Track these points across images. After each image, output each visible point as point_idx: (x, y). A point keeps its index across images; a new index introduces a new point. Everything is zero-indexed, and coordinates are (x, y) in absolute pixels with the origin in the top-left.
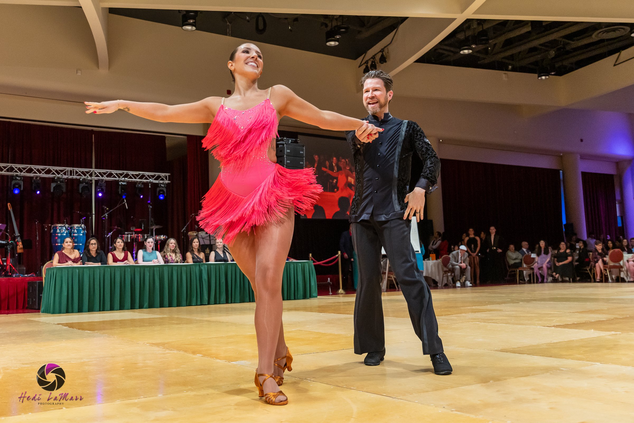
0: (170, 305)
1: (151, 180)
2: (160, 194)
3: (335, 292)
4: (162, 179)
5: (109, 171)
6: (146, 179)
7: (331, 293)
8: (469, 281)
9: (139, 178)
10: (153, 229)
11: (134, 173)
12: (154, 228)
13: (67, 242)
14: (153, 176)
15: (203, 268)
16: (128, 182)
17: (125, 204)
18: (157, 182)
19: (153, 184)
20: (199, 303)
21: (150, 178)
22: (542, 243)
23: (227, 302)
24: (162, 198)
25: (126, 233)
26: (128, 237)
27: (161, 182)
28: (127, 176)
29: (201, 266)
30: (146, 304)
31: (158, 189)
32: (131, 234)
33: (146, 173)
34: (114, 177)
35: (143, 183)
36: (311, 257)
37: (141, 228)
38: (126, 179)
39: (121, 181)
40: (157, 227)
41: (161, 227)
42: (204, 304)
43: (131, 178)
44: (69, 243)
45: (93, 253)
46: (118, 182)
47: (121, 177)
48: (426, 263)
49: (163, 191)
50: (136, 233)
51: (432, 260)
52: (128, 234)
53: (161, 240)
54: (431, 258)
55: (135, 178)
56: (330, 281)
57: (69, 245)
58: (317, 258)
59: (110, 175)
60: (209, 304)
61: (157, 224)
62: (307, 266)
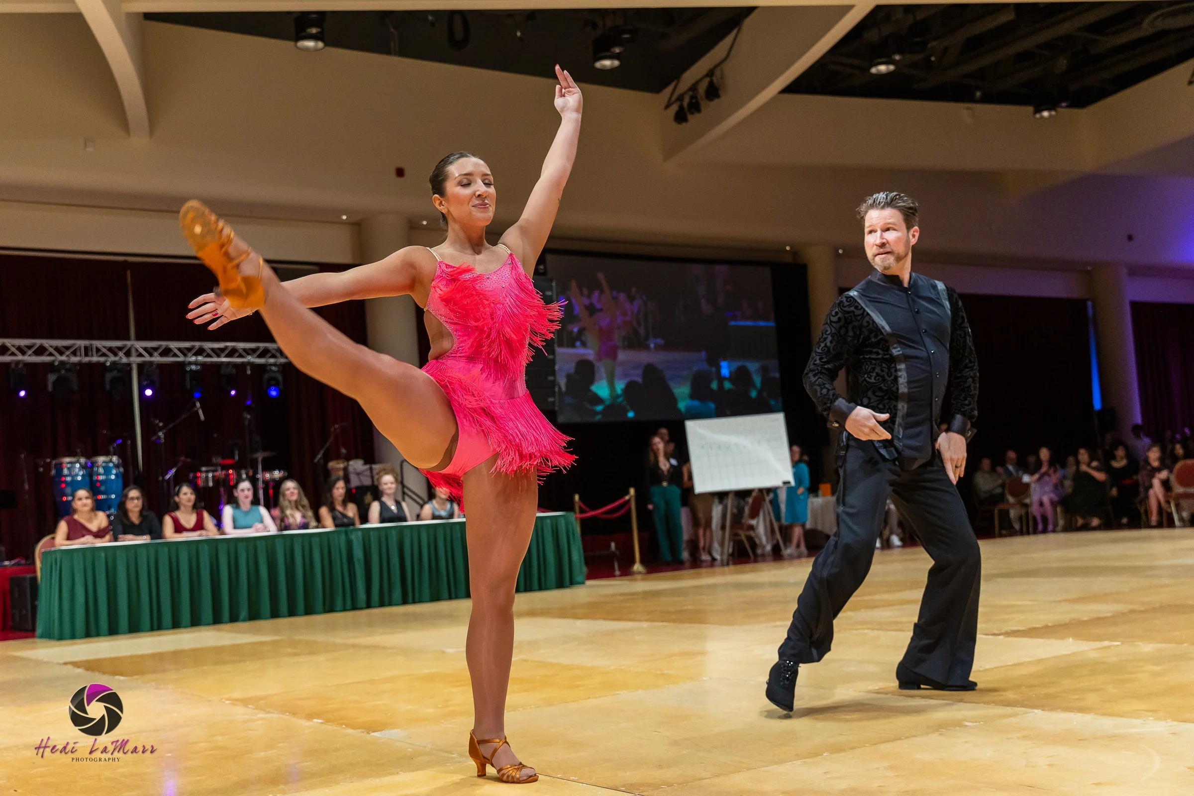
0: (292, 613)
1: (250, 359)
2: (269, 386)
3: (626, 571)
4: (273, 356)
5: (164, 344)
6: (241, 356)
7: (617, 573)
8: (898, 535)
9: (227, 356)
10: (256, 459)
11: (217, 345)
12: (260, 456)
13: (80, 499)
14: (254, 351)
15: (353, 537)
16: (203, 365)
17: (197, 412)
18: (262, 361)
19: (254, 366)
20: (349, 604)
21: (248, 354)
22: (1044, 454)
23: (405, 602)
24: (274, 393)
25: (204, 469)
26: (207, 477)
27: (272, 361)
28: (200, 352)
29: (349, 534)
30: (244, 613)
31: (266, 376)
32: (213, 471)
33: (241, 345)
34: (175, 355)
35: (235, 365)
36: (577, 503)
37: (233, 458)
38: (200, 358)
39: (190, 363)
40: (266, 454)
41: (274, 454)
42: (359, 606)
43: (209, 356)
44: (85, 501)
45: (135, 518)
46: (182, 365)
47: (190, 354)
48: (812, 503)
49: (275, 379)
50: (225, 467)
51: (824, 495)
52: (207, 472)
53: (274, 480)
54: (820, 492)
55: (218, 356)
56: (616, 548)
57: (85, 505)
58: (590, 502)
59: (167, 352)
60: (369, 606)
61: (264, 450)
62: (562, 524)
